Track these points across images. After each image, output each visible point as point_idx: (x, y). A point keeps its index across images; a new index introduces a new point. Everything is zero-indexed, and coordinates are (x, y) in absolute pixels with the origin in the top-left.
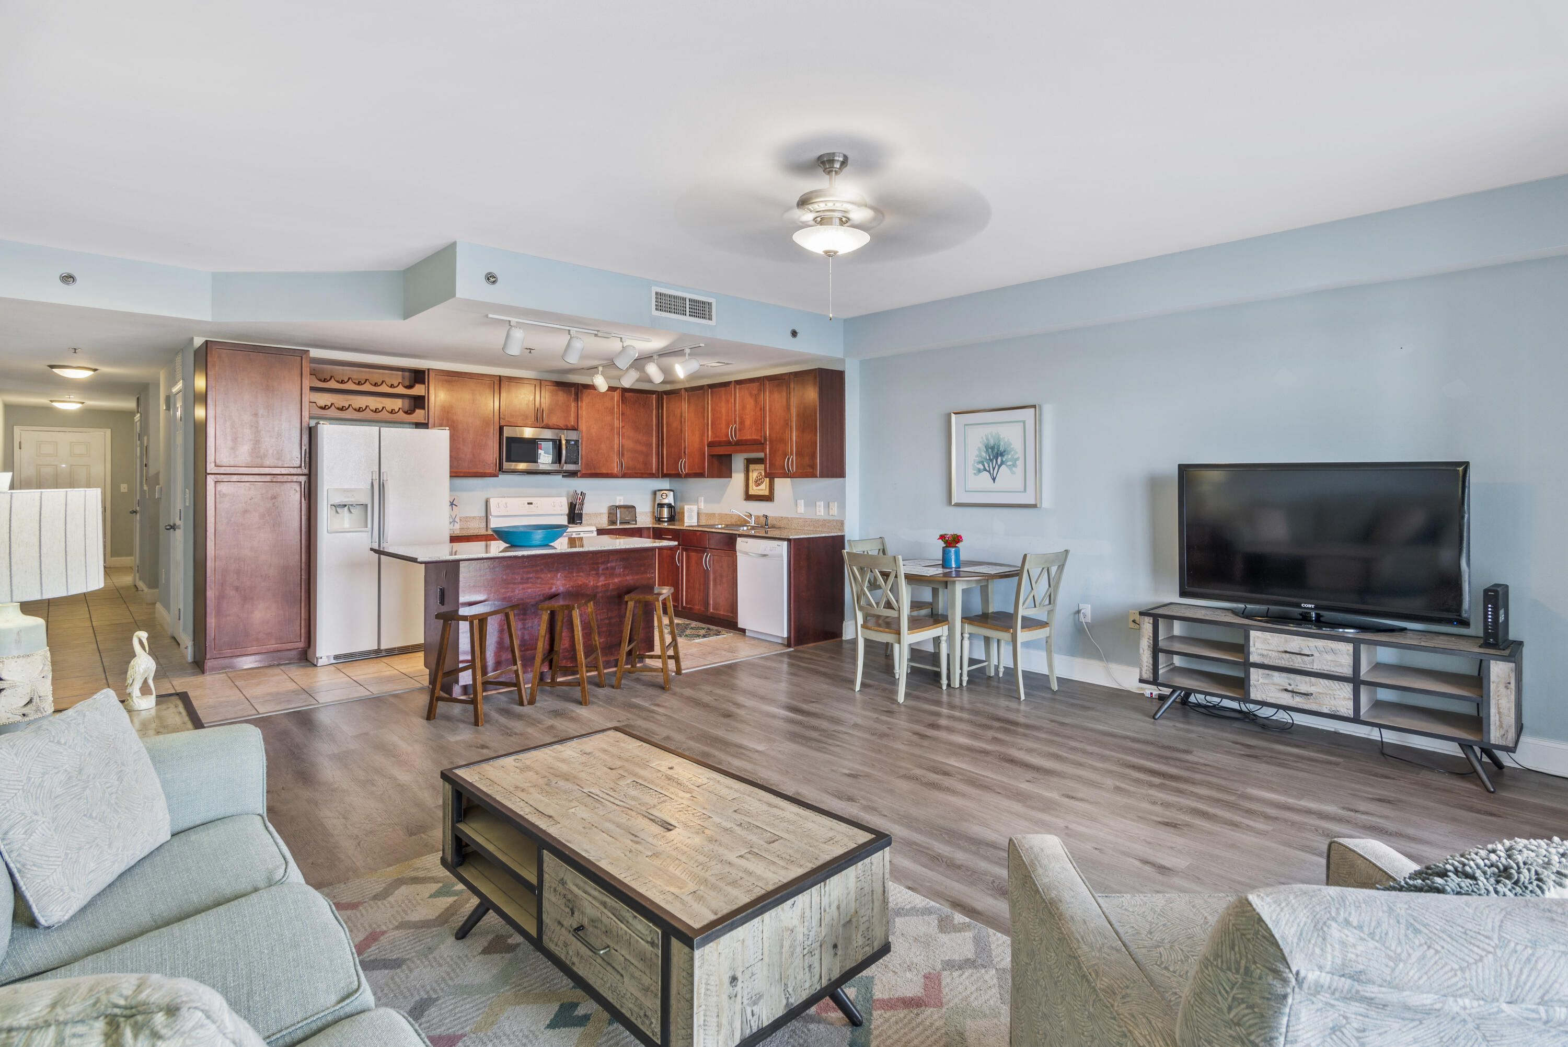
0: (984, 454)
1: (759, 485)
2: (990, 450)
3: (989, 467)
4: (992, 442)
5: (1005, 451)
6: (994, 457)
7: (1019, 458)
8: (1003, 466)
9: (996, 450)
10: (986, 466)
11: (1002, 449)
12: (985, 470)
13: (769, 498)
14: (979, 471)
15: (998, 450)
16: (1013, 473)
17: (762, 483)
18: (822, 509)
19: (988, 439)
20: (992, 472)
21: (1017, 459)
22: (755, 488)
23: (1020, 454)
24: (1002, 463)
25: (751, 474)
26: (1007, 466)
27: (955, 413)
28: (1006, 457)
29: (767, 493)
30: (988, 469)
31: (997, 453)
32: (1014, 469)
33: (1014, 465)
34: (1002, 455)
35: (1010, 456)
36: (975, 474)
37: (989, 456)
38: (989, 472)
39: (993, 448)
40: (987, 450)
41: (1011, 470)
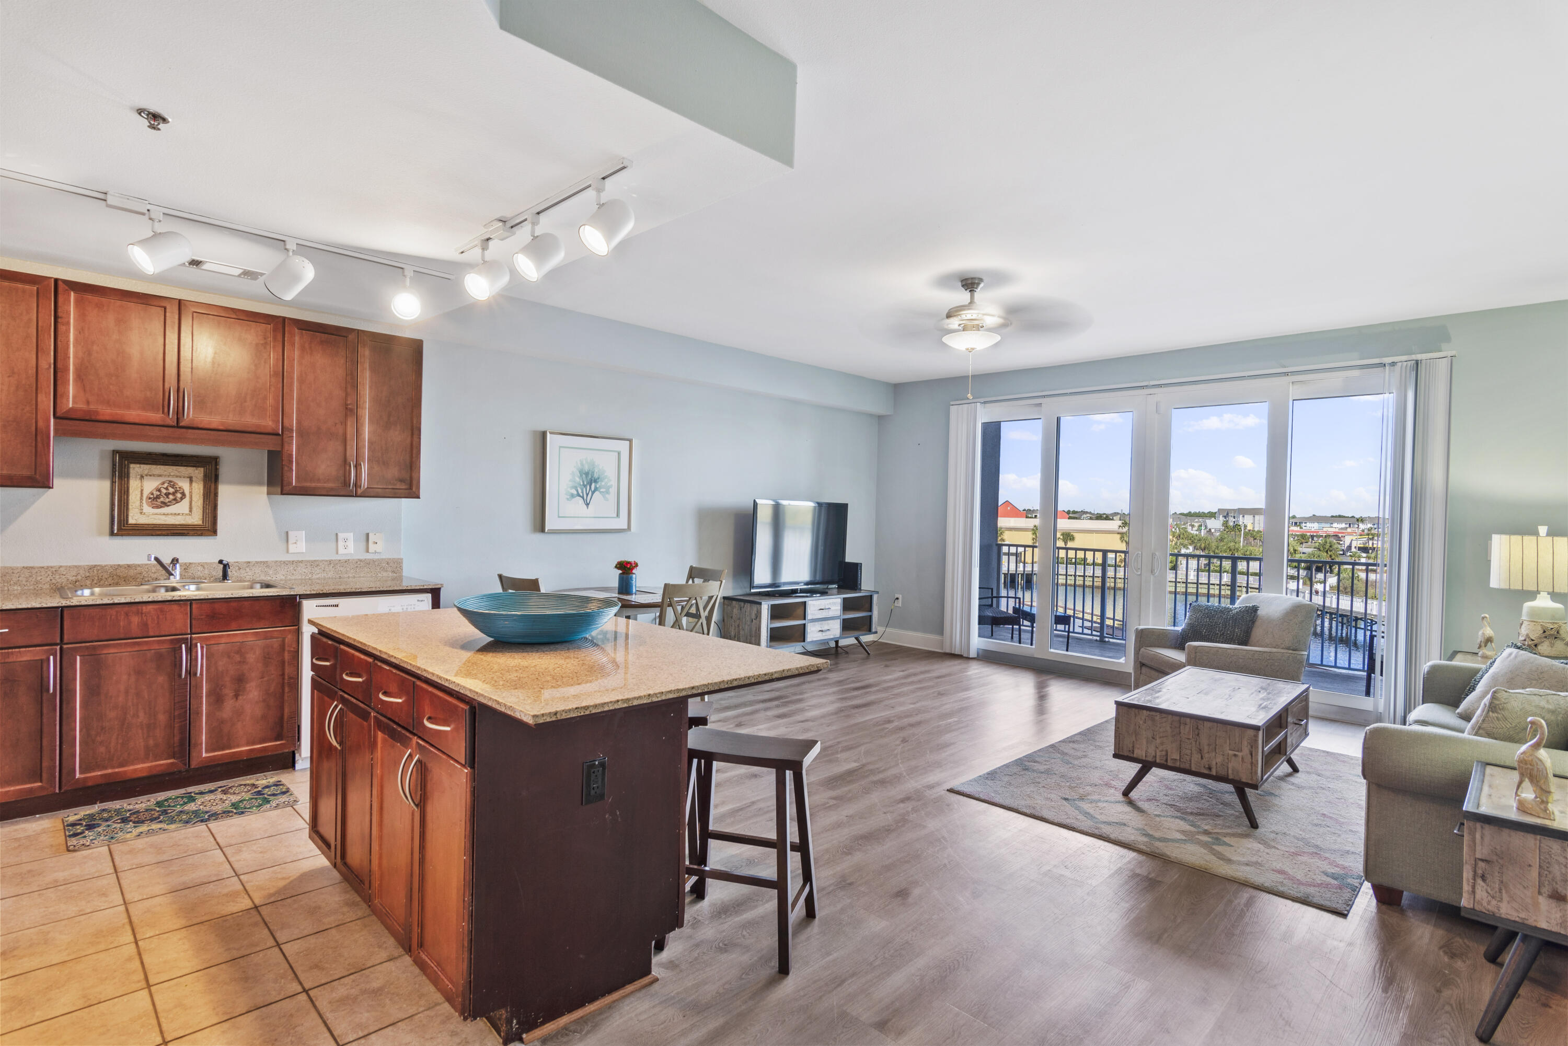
0: (578, 479)
1: (165, 504)
2: (584, 476)
3: (582, 492)
4: (586, 468)
5: (599, 478)
6: (588, 483)
7: (612, 485)
8: (597, 493)
9: (590, 477)
10: (580, 491)
11: (596, 476)
12: (579, 495)
13: (209, 528)
14: (572, 496)
15: (592, 477)
16: (606, 499)
17: (176, 501)
18: (351, 544)
19: (582, 464)
20: (585, 498)
21: (611, 486)
22: (147, 509)
23: (614, 483)
24: (596, 489)
25: (134, 484)
26: (601, 492)
27: (551, 433)
28: (599, 484)
29: (196, 519)
30: (581, 495)
31: (591, 480)
32: (607, 496)
33: (608, 492)
34: (596, 481)
35: (603, 484)
36: (568, 499)
37: (583, 482)
38: (583, 497)
39: (587, 474)
40: (581, 475)
41: (604, 497)
